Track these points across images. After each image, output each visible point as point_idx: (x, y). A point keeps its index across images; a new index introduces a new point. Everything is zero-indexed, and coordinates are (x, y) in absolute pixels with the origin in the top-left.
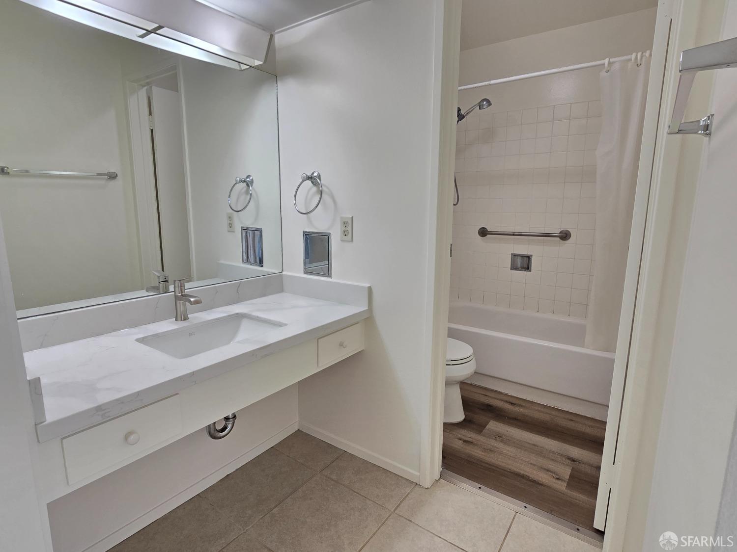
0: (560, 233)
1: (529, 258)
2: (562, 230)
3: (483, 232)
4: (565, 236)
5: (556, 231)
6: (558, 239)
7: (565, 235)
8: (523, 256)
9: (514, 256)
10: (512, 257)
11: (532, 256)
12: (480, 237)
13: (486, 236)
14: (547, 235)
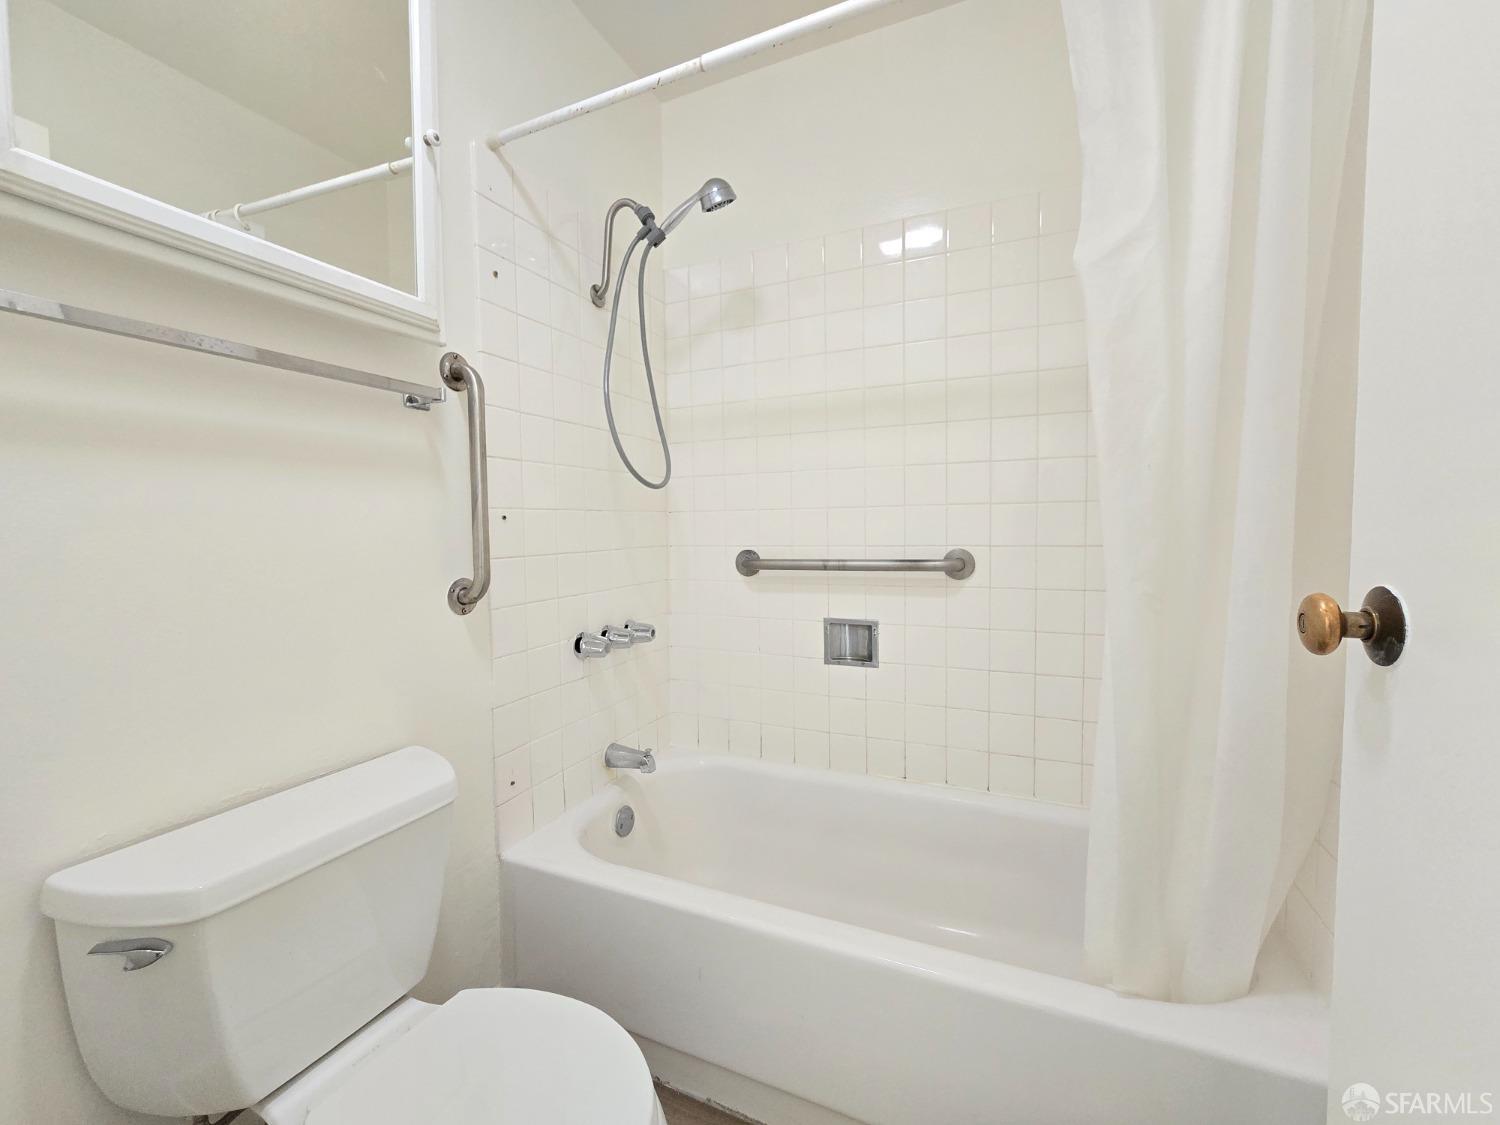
0: (947, 558)
1: (870, 628)
2: (950, 549)
3: (749, 564)
4: (959, 567)
5: (937, 552)
6: (942, 575)
7: (959, 564)
8: (855, 626)
9: (832, 625)
10: (826, 628)
11: (876, 624)
12: (741, 577)
13: (755, 572)
14: (914, 565)
